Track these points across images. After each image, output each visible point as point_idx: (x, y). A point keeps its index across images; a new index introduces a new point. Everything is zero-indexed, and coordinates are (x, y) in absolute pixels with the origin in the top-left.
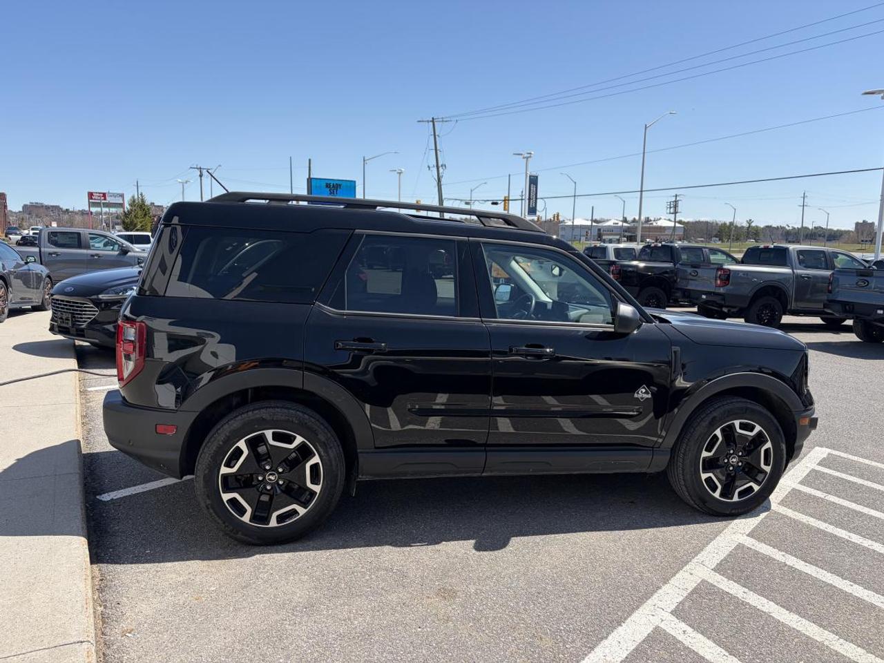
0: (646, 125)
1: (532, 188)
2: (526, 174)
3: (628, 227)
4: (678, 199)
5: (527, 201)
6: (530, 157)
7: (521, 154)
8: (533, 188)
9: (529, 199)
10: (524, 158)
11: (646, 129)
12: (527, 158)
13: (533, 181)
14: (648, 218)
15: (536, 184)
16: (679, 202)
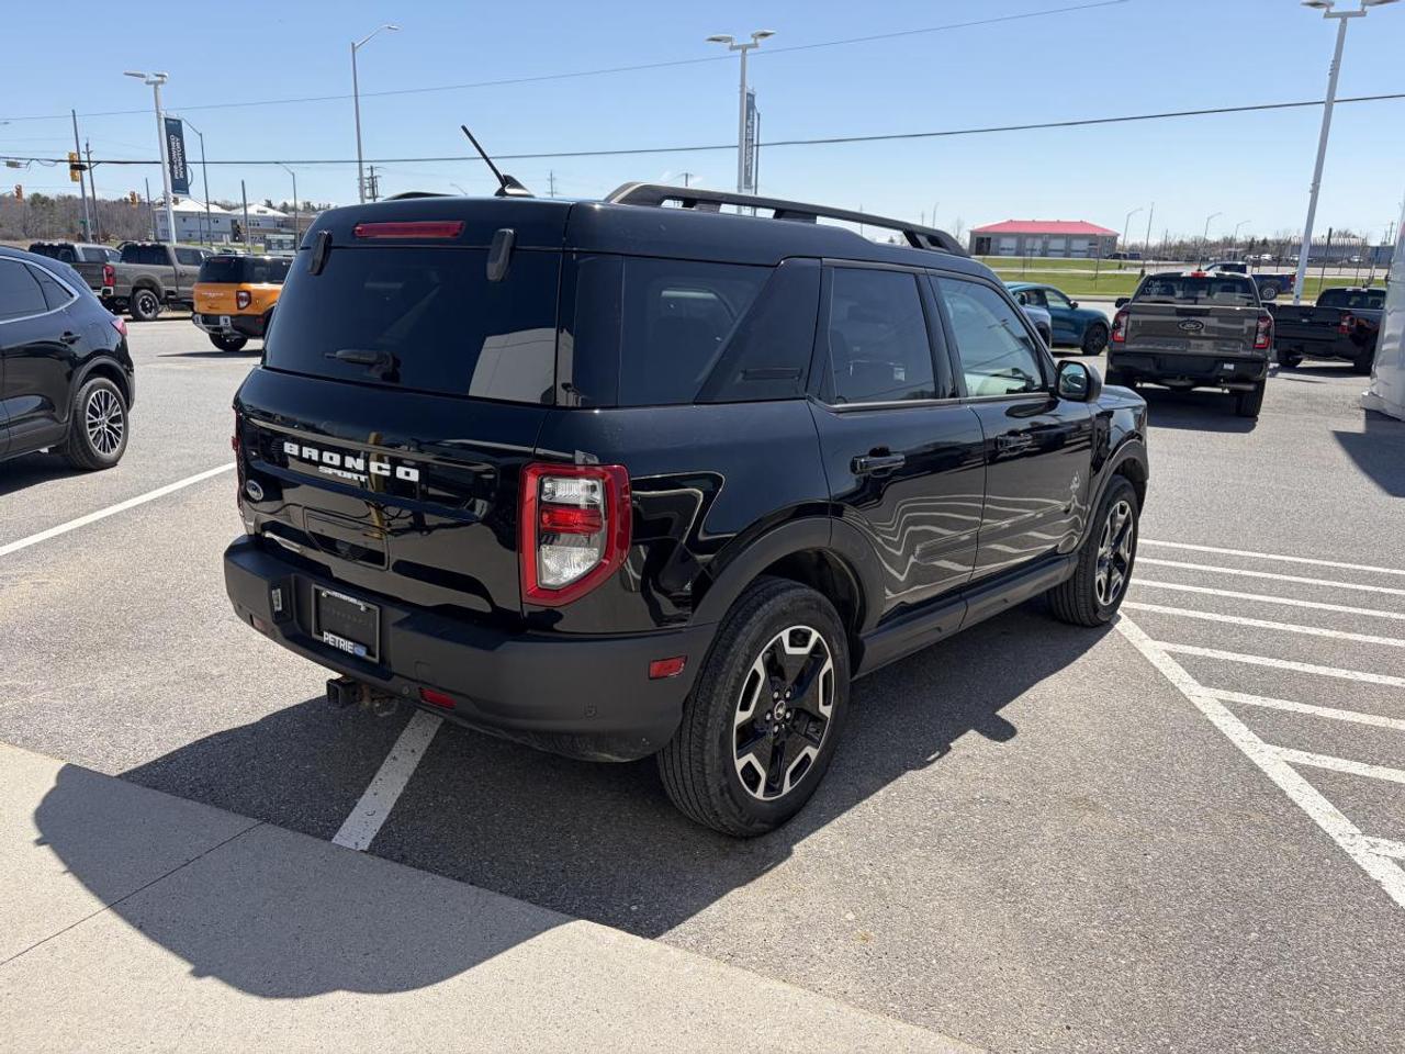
0: (353, 44)
1: (173, 143)
2: (158, 114)
3: (286, 219)
4: (375, 174)
5: (168, 166)
6: (162, 82)
7: (143, 76)
8: (175, 144)
9: (171, 163)
10: (148, 83)
11: (354, 52)
12: (156, 84)
13: (174, 129)
14: (308, 203)
15: (180, 135)
16: (378, 179)
